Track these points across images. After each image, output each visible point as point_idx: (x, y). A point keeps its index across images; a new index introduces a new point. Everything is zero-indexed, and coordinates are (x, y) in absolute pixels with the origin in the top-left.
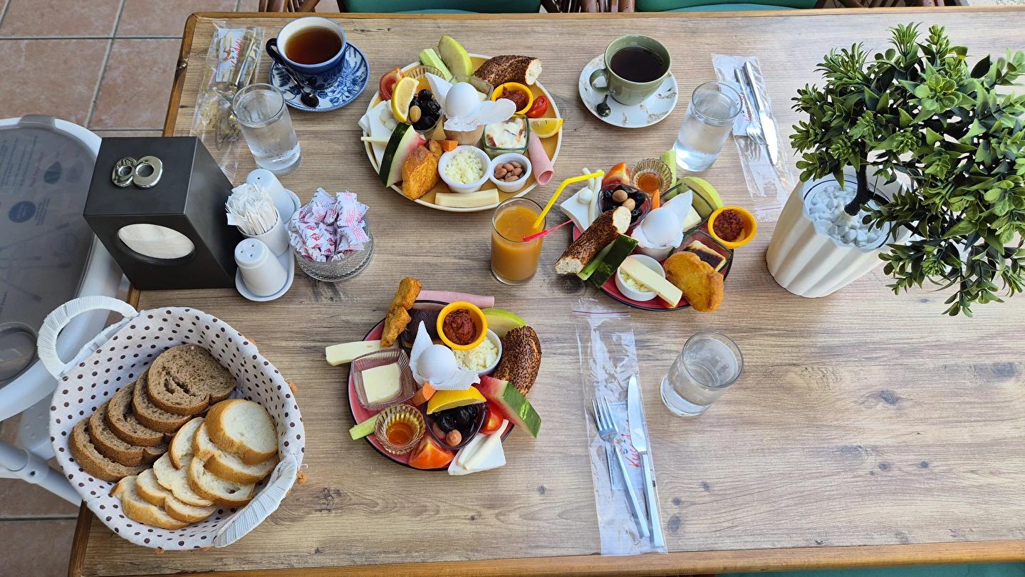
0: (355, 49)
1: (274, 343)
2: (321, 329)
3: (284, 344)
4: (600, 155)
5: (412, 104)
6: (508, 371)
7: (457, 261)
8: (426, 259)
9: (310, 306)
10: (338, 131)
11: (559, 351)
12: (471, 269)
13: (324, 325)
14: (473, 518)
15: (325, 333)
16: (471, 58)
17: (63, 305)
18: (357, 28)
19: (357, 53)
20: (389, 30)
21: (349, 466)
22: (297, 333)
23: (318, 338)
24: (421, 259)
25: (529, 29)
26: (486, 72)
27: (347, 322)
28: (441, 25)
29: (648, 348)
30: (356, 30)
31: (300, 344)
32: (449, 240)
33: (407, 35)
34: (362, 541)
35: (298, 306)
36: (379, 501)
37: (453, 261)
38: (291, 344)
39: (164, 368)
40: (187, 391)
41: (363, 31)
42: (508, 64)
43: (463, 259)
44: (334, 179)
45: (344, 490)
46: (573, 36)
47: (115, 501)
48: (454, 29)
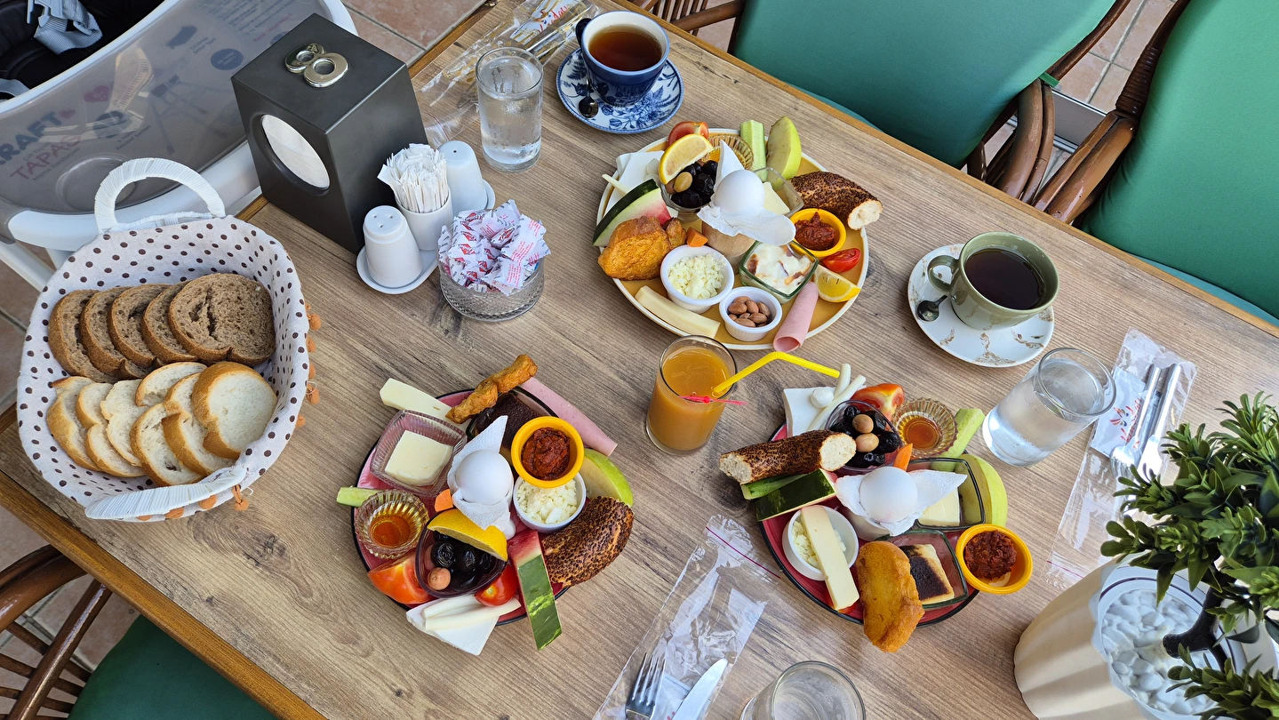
0: (679, 81)
1: (351, 341)
2: (410, 357)
3: (360, 347)
4: (885, 363)
5: (687, 169)
6: (563, 544)
7: (616, 378)
8: (582, 354)
9: (417, 324)
10: (595, 158)
11: (655, 566)
12: (624, 398)
13: (417, 356)
14: (399, 693)
15: (410, 365)
16: (802, 159)
17: (152, 159)
18: (702, 62)
19: (678, 87)
20: (736, 82)
21: (317, 529)
22: (383, 345)
23: (399, 364)
24: (576, 350)
25: (905, 167)
26: (806, 183)
27: (443, 367)
28: (800, 108)
29: (772, 640)
30: (699, 63)
31: (376, 358)
32: (625, 348)
33: (752, 98)
34: (261, 624)
35: (406, 317)
36: (316, 594)
37: (611, 375)
38: (367, 353)
39: (209, 290)
40: (211, 329)
41: (706, 68)
42: (838, 189)
43: (624, 380)
44: (551, 206)
45: (289, 553)
46: (955, 204)
47: (50, 393)
48: (813, 120)
